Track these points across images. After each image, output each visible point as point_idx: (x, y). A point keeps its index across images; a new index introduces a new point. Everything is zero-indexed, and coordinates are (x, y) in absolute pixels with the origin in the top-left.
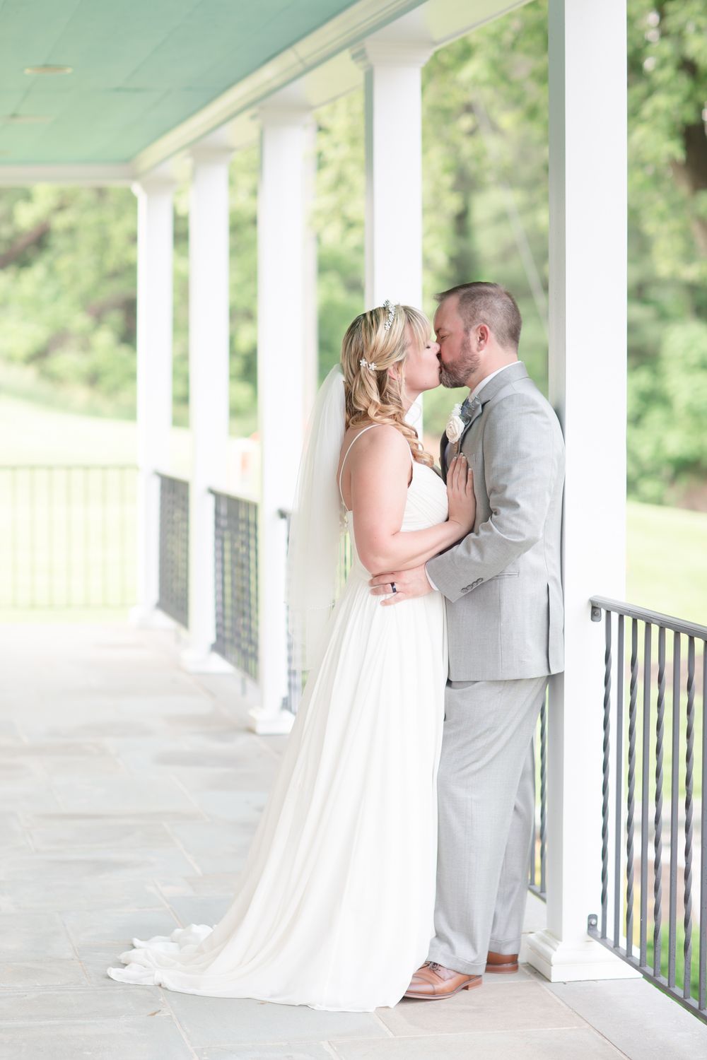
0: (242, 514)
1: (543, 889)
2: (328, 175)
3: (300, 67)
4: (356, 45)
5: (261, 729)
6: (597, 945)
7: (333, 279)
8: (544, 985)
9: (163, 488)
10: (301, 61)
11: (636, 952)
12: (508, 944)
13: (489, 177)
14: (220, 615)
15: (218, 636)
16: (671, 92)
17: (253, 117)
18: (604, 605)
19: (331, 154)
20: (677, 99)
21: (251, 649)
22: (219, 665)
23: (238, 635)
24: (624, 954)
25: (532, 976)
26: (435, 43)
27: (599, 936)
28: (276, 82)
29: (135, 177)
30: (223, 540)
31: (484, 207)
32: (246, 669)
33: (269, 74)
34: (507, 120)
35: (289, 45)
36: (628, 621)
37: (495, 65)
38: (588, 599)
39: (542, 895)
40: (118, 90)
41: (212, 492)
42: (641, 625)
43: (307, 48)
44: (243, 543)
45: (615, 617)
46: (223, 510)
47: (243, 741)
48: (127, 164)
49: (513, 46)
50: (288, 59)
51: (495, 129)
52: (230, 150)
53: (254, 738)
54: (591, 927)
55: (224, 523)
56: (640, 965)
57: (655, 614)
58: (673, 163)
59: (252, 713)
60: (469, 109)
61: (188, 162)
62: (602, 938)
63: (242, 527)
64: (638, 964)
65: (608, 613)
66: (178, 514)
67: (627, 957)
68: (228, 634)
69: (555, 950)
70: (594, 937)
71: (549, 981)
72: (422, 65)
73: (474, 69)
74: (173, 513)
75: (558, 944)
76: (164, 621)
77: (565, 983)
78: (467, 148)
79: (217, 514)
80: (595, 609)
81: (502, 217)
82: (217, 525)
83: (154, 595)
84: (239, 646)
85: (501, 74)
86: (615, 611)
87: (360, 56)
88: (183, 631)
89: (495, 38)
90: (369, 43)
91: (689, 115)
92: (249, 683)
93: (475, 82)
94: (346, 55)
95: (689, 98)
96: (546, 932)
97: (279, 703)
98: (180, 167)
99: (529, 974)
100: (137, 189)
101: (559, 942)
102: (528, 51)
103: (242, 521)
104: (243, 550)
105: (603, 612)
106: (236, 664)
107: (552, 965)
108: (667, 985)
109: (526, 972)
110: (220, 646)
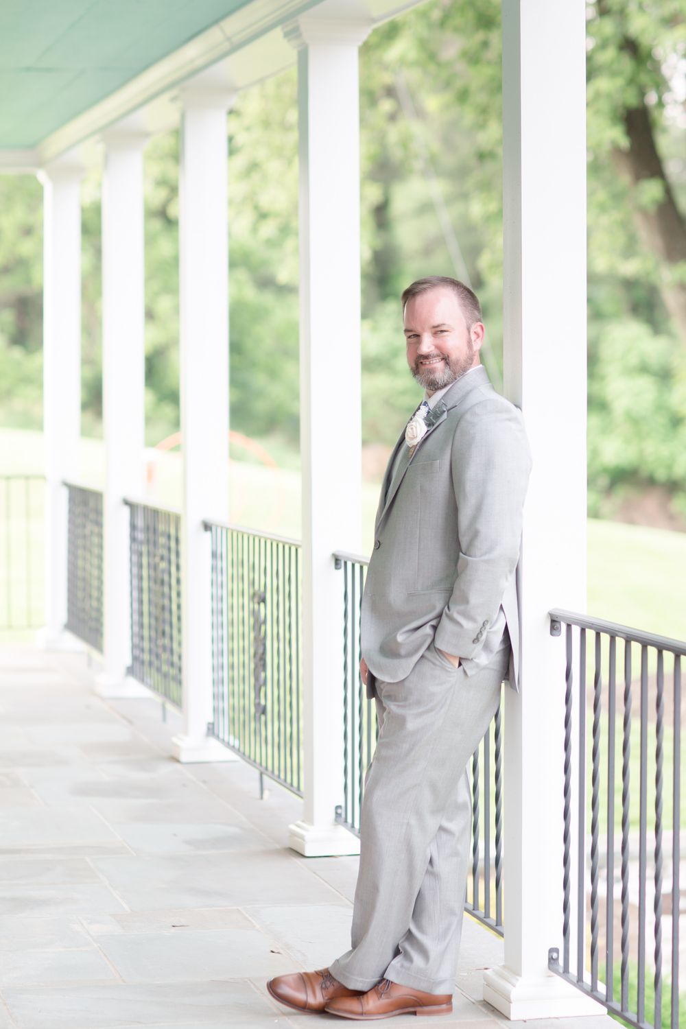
0: (161, 527)
1: (499, 922)
2: (241, 161)
3: (226, 46)
4: (289, 23)
5: (184, 758)
6: (559, 980)
7: (242, 275)
8: (503, 1024)
9: (72, 500)
10: (228, 39)
11: (602, 988)
12: (441, 983)
13: (418, 165)
14: (137, 636)
15: (135, 658)
16: (614, 74)
17: (174, 99)
18: (564, 619)
19: (241, 139)
20: (620, 82)
21: (173, 672)
22: (136, 689)
23: (158, 656)
24: (589, 989)
25: (490, 1014)
26: (373, 21)
27: (561, 970)
28: (199, 62)
29: (40, 164)
30: (140, 555)
31: (405, 197)
32: (166, 694)
33: (192, 53)
34: (433, 103)
35: (216, 22)
36: (591, 634)
37: (423, 44)
38: (545, 613)
39: (498, 928)
40: (28, 69)
41: (126, 503)
42: (605, 638)
43: (234, 25)
44: (162, 558)
45: (576, 630)
46: (140, 523)
47: (167, 769)
48: (32, 149)
49: (442, 23)
50: (214, 36)
51: (420, 113)
52: (146, 135)
53: (178, 766)
54: (552, 961)
55: (140, 536)
56: (607, 1000)
57: (620, 627)
58: (617, 150)
59: (175, 740)
60: (390, 92)
61: (101, 148)
62: (564, 972)
63: (162, 540)
64: (604, 999)
65: (569, 626)
66: (90, 527)
67: (592, 992)
68: (146, 657)
69: (514, 986)
70: (556, 972)
71: (508, 1019)
72: (360, 44)
73: (401, 48)
74: (84, 526)
75: (517, 980)
76: (73, 643)
77: (525, 1021)
78: (393, 135)
79: (133, 527)
80: (554, 623)
81: (426, 208)
82: (133, 539)
83: (62, 616)
84: (159, 670)
85: (430, 55)
86: (576, 624)
87: (293, 33)
88: (95, 654)
89: (424, 15)
90: (304, 20)
91: (631, 99)
92: (170, 708)
93: (403, 62)
94: (278, 32)
95: (631, 81)
96: (504, 967)
97: (204, 729)
98: (91, 152)
99: (486, 1012)
100: (42, 176)
101: (518, 977)
102: (456, 30)
103: (163, 534)
104: (163, 565)
105: (564, 627)
106: (154, 688)
107: (510, 1002)
108: (636, 1021)
109: (484, 1010)
110: (136, 669)
